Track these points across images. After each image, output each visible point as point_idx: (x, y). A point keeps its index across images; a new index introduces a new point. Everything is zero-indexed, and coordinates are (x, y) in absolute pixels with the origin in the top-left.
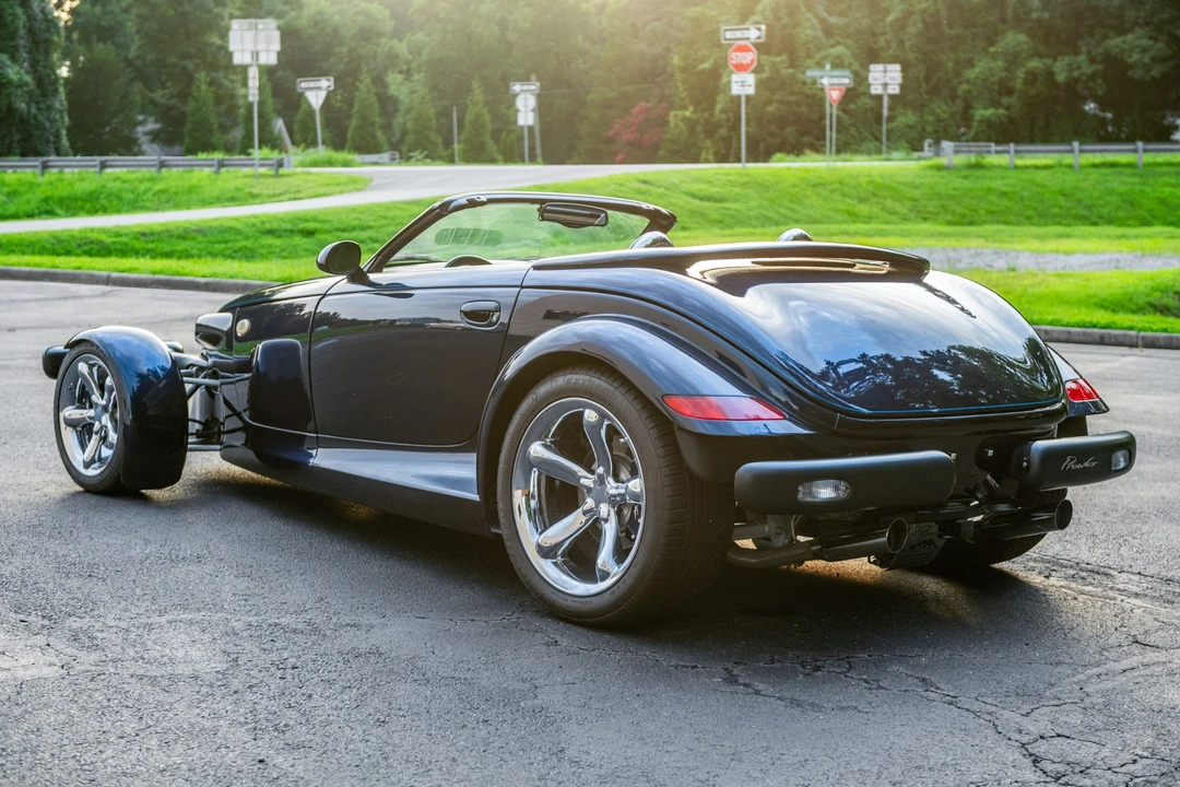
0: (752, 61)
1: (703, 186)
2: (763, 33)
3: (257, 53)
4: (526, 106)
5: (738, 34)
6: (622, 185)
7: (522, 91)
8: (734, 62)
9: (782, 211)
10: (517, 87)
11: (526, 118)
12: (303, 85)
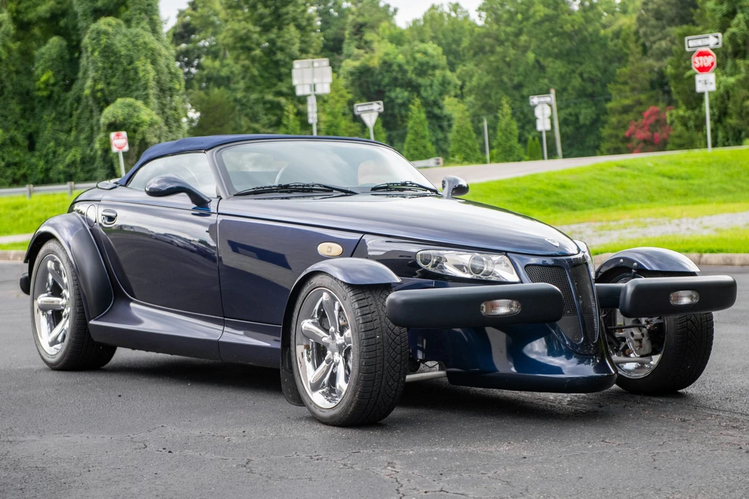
0: (712, 64)
1: (673, 168)
2: (720, 41)
3: (314, 85)
4: (543, 114)
5: (700, 42)
6: (602, 170)
7: (539, 103)
8: (697, 65)
9: (739, 183)
10: (534, 100)
11: (544, 124)
12: (360, 109)
